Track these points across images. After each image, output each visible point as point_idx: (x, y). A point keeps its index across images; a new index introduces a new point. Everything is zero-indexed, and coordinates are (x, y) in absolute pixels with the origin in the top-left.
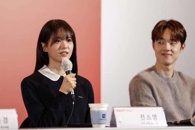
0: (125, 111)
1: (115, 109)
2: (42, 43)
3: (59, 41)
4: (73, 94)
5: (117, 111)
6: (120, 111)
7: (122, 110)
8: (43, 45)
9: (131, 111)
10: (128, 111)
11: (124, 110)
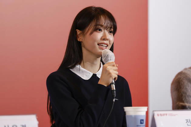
0: (168, 115)
1: (156, 113)
2: (77, 30)
3: (101, 29)
4: (114, 90)
5: (158, 115)
6: (161, 115)
7: (164, 115)
8: (79, 32)
9: (175, 115)
10: (171, 115)
11: (166, 114)
